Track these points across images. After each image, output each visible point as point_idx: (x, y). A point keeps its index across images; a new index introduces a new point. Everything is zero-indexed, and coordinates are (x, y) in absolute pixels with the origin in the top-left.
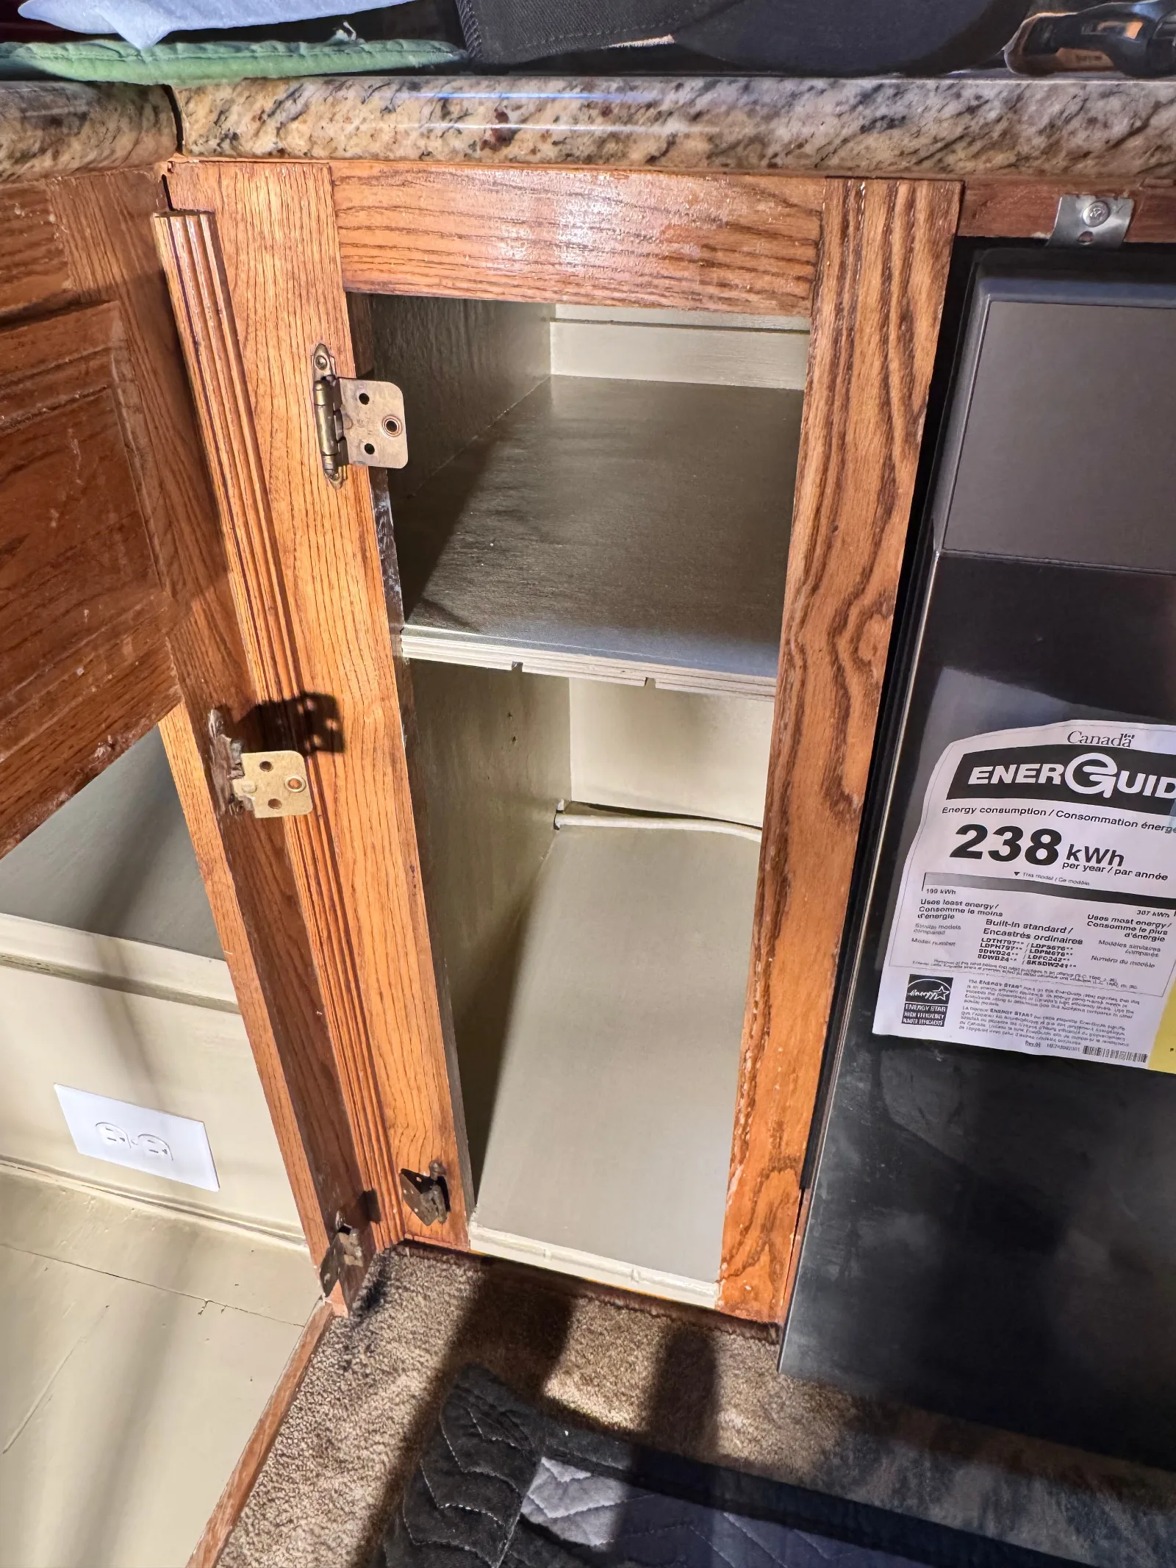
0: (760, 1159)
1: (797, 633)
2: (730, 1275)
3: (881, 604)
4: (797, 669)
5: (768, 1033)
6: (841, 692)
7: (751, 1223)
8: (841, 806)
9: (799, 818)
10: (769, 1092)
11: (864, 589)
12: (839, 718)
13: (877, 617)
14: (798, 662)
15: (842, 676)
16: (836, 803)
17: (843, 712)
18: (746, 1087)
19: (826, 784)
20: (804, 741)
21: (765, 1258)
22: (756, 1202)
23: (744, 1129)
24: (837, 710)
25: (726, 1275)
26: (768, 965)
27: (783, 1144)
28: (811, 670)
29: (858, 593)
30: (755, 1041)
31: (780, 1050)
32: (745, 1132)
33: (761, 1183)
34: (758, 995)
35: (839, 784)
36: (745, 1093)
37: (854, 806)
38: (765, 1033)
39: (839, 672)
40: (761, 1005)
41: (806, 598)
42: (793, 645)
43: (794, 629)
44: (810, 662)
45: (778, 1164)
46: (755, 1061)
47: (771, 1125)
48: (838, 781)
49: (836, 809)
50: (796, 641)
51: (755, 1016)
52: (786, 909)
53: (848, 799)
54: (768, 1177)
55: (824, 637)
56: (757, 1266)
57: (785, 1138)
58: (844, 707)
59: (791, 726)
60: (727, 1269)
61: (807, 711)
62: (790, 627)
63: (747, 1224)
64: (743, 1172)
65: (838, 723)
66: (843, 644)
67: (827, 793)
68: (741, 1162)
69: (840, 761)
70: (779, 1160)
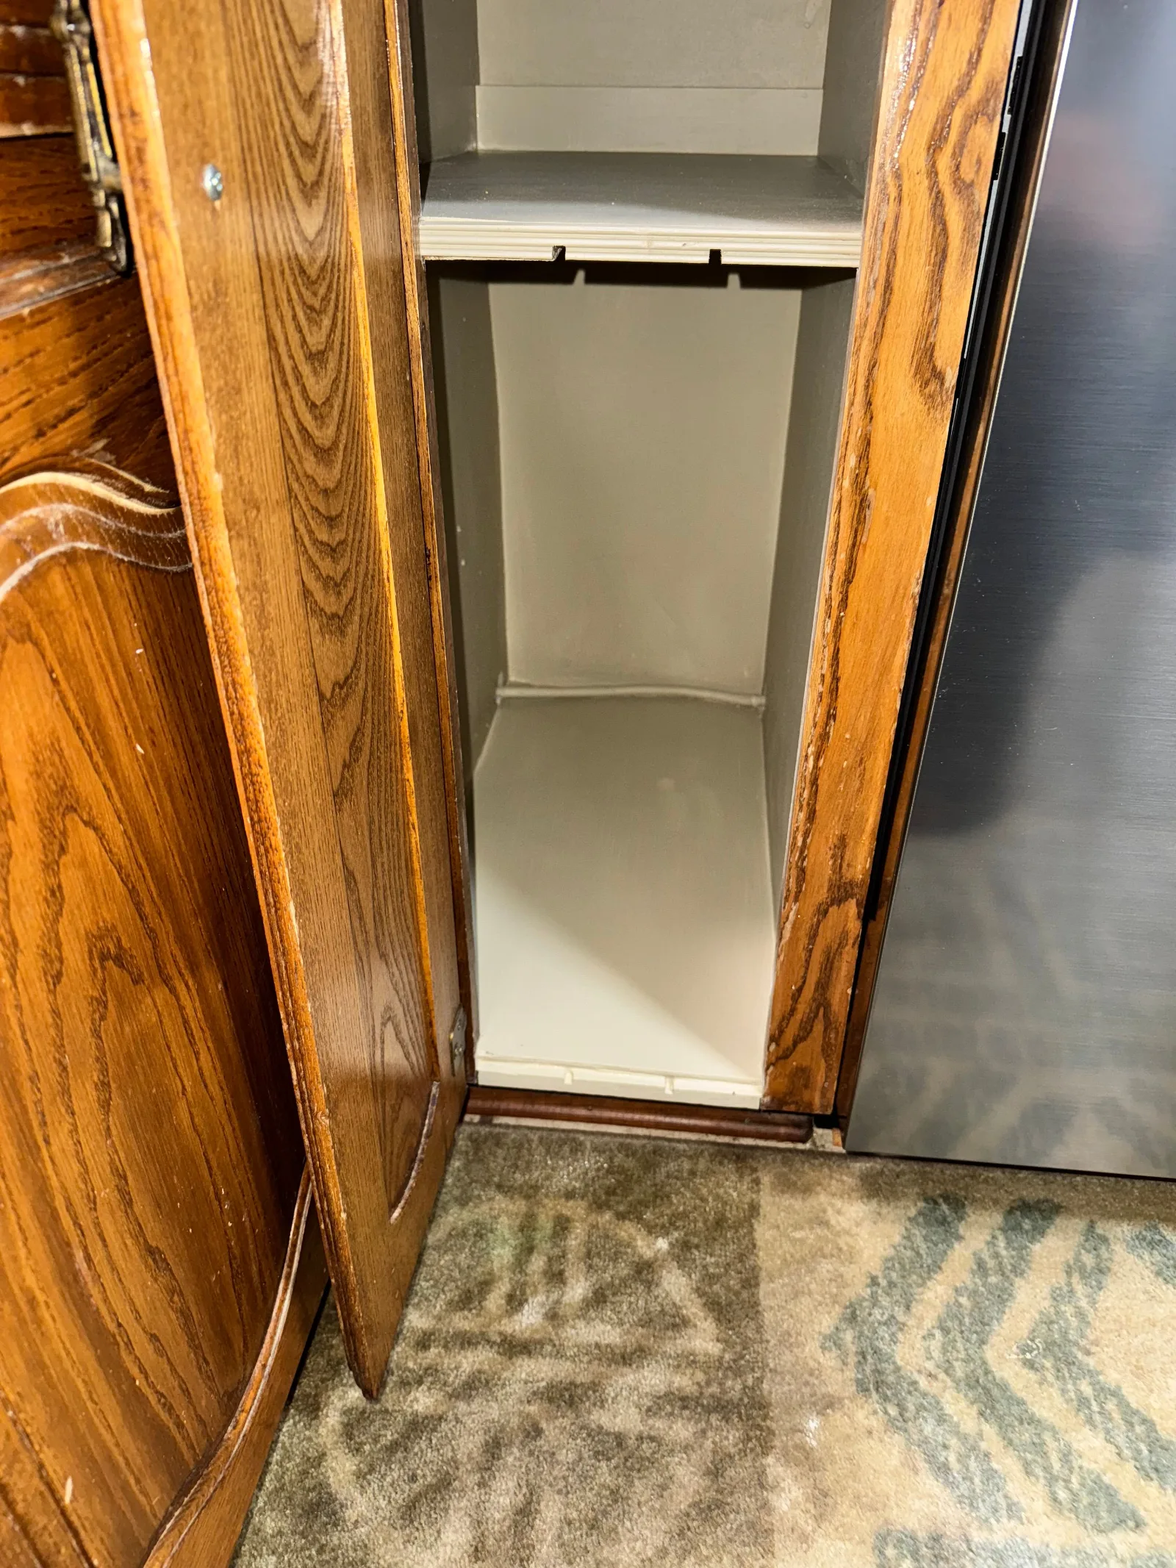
0: (818, 891)
1: (893, 151)
2: (778, 1059)
3: (988, 100)
4: (891, 201)
5: (834, 717)
6: (939, 228)
7: (804, 983)
8: (933, 386)
9: (885, 408)
10: (831, 796)
11: (969, 82)
12: (935, 265)
13: (982, 120)
14: (893, 192)
15: (941, 205)
16: (928, 382)
17: (940, 255)
18: (806, 795)
19: (916, 357)
20: (895, 298)
21: (819, 1027)
22: (811, 950)
23: (802, 852)
24: (933, 254)
25: (773, 1059)
26: (839, 622)
27: (845, 866)
28: (906, 201)
29: (962, 91)
30: (819, 730)
31: (848, 736)
32: (802, 858)
33: (819, 922)
34: (826, 665)
35: (932, 356)
36: (805, 803)
37: (947, 385)
38: (831, 716)
39: (938, 201)
40: (828, 679)
42: (887, 171)
44: (906, 190)
45: (840, 892)
46: (817, 759)
47: (833, 840)
48: (929, 352)
49: (927, 391)
51: (821, 695)
52: (864, 540)
53: (939, 376)
54: (826, 912)
55: (924, 154)
56: (809, 1040)
57: (846, 857)
58: (941, 247)
59: (882, 282)
60: (776, 1050)
61: (900, 257)
63: (800, 984)
64: (798, 912)
65: (933, 271)
66: (944, 162)
67: (918, 371)
68: (796, 900)
69: (935, 323)
70: (839, 888)
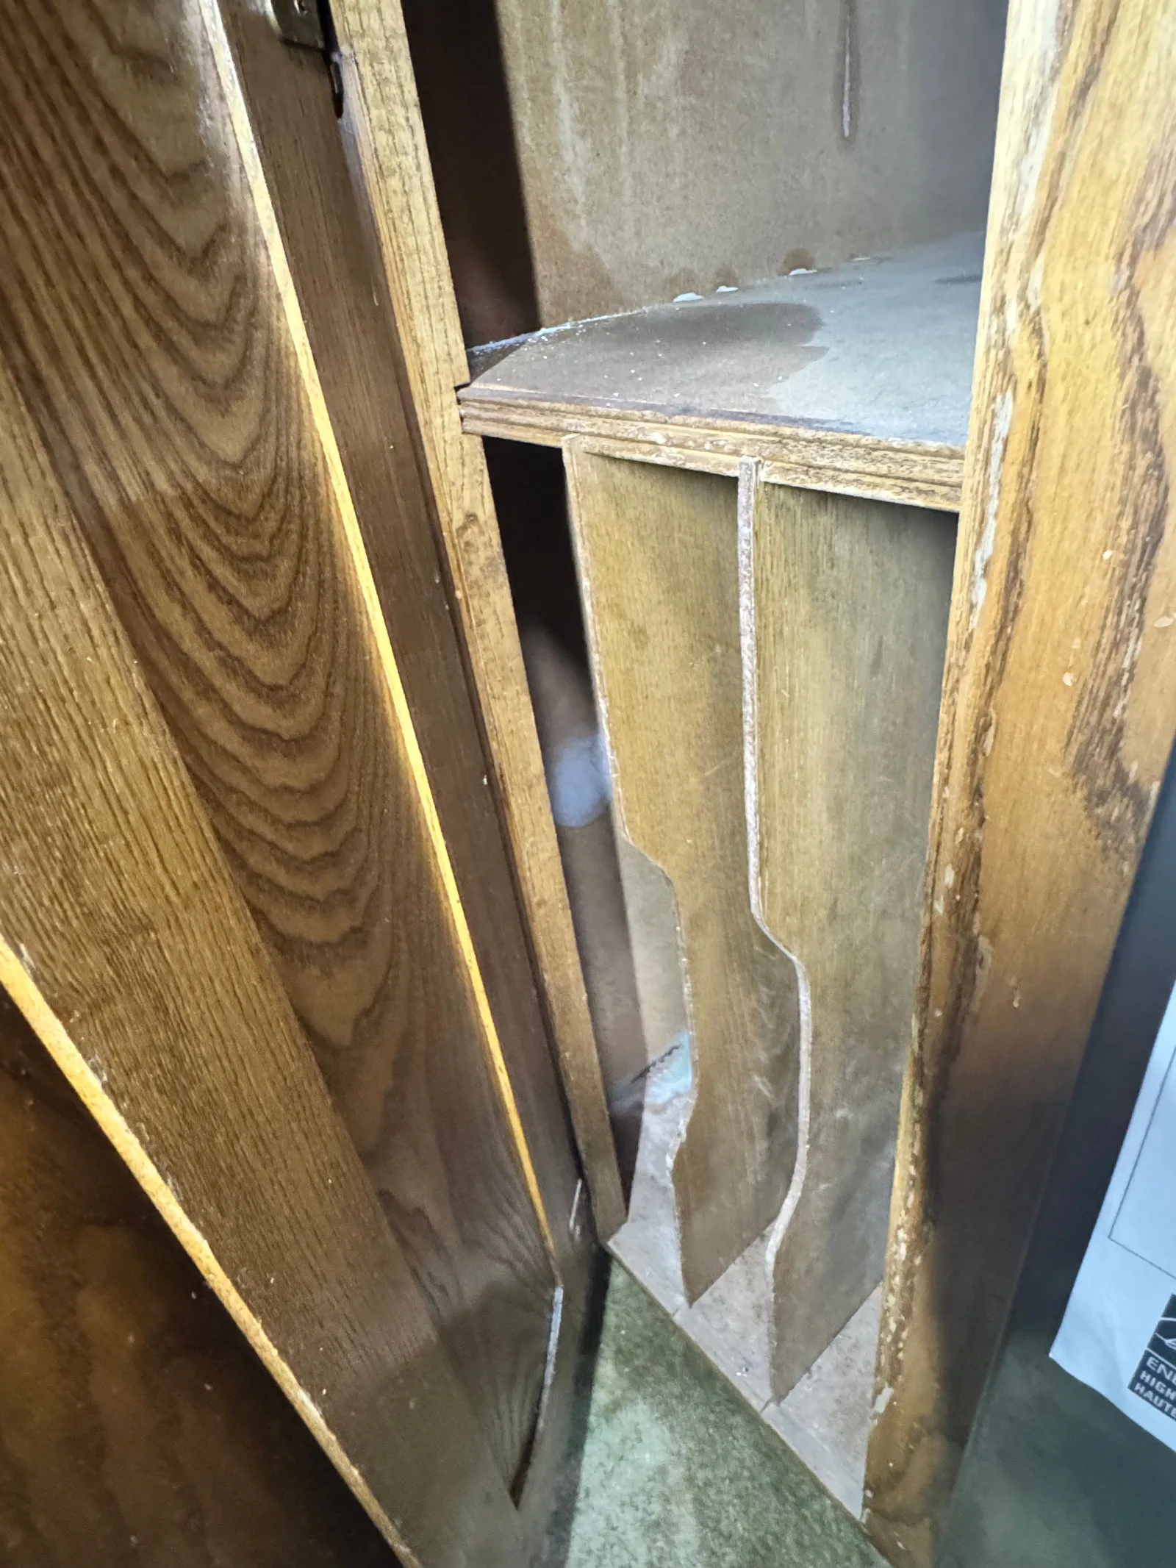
1: (1026, 268)
4: (1022, 388)
6: (1143, 462)
8: (1116, 809)
12: (1129, 551)
15: (1152, 403)
16: (1102, 797)
17: (1143, 529)
19: (1079, 738)
24: (1125, 524)
28: (1057, 391)
35: (1113, 751)
41: (1056, 132)
42: (1012, 310)
43: (1017, 257)
44: (1055, 363)
48: (1109, 736)
49: (1102, 811)
50: (1022, 296)
53: (1133, 794)
58: (1146, 511)
61: (1043, 521)
62: (1006, 253)
67: (1082, 765)
